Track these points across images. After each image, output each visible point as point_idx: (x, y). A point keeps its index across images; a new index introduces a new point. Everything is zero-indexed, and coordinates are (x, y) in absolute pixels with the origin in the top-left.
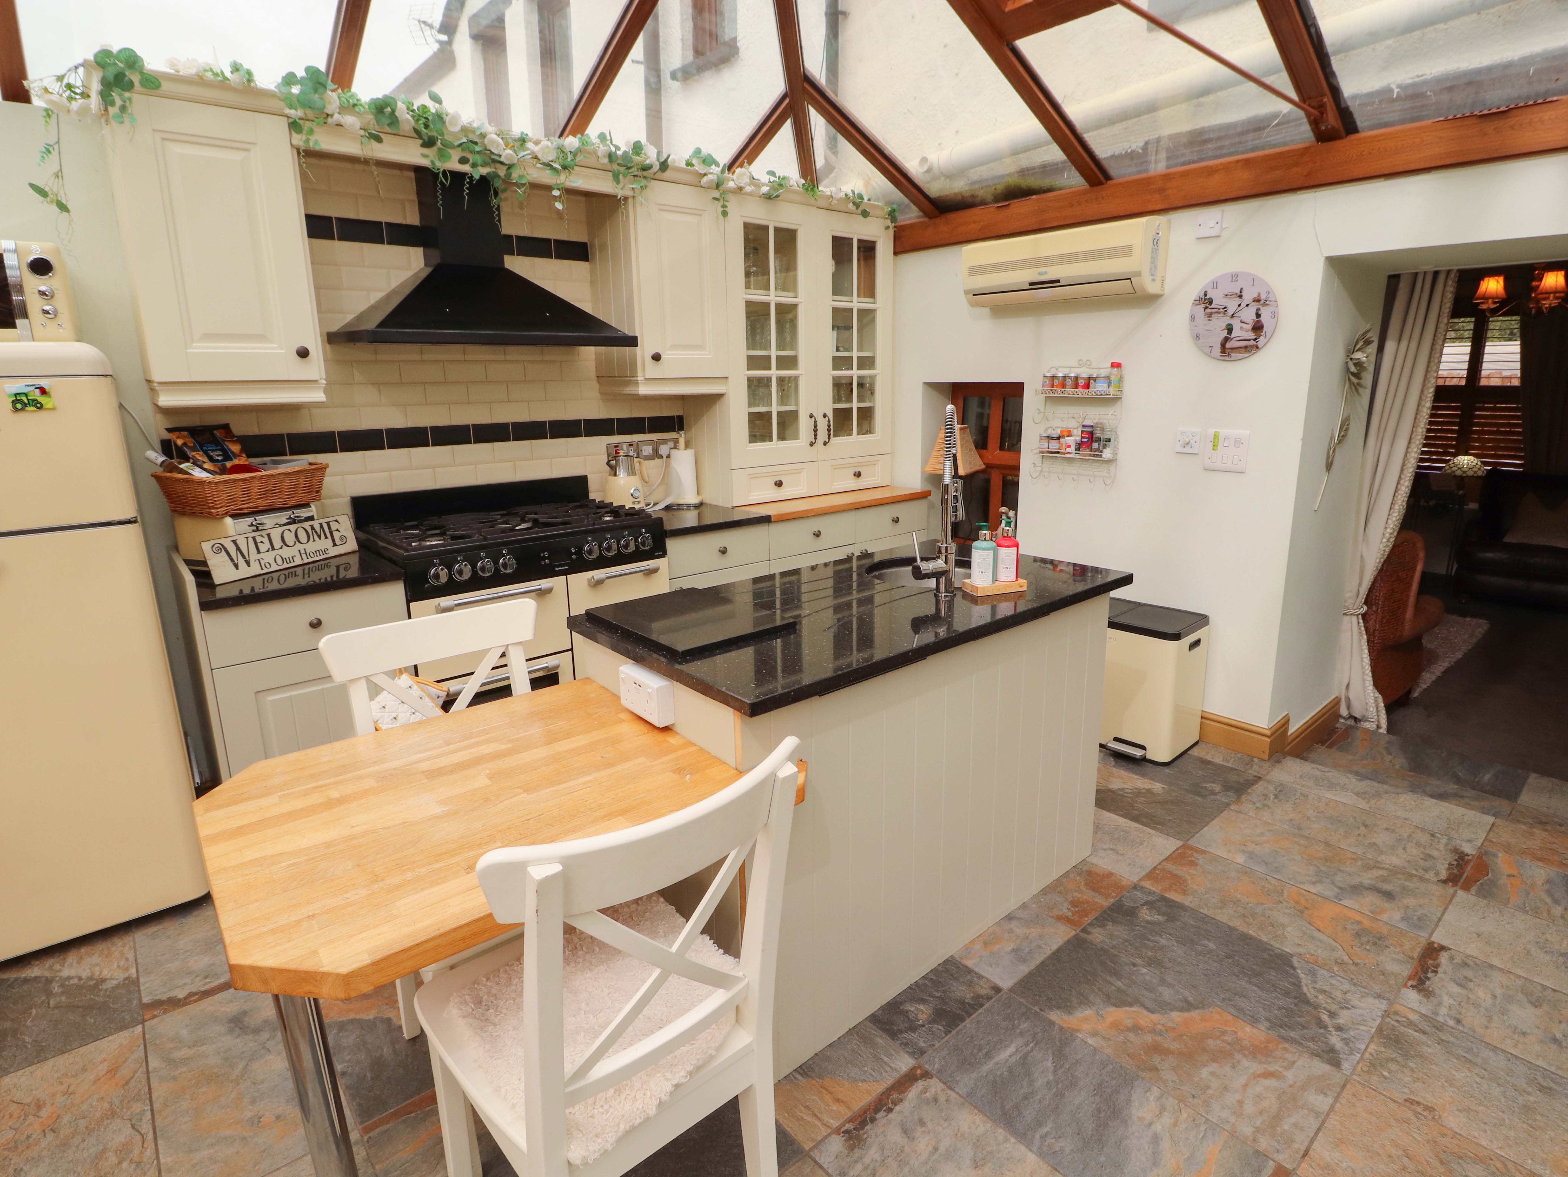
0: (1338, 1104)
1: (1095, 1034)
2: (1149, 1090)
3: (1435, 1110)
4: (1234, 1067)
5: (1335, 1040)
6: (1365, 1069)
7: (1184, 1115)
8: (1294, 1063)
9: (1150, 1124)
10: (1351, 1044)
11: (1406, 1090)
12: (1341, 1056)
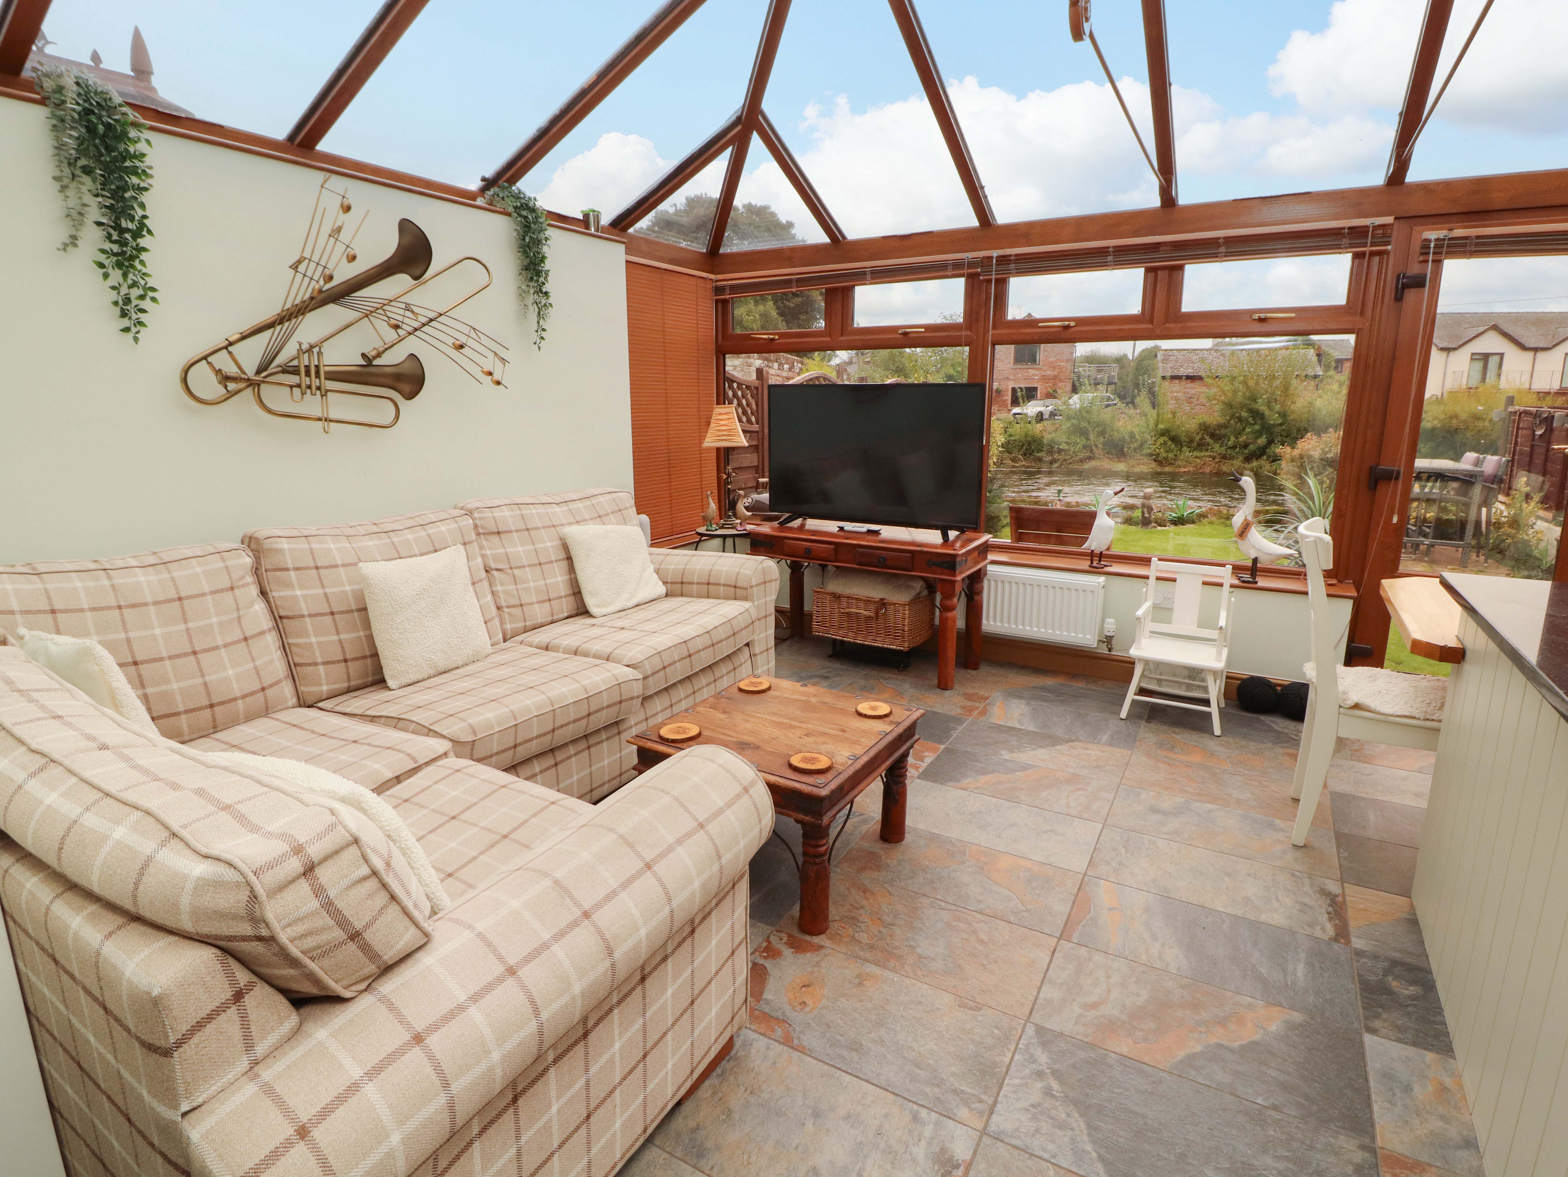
0: (1035, 994)
1: (1250, 1007)
2: (1179, 969)
3: (959, 1006)
4: (1124, 1006)
5: (1043, 1058)
6: (1014, 1032)
7: (1144, 957)
8: (1076, 1024)
9: (1163, 945)
10: (1027, 1056)
11: (980, 1018)
12: (1036, 1040)
